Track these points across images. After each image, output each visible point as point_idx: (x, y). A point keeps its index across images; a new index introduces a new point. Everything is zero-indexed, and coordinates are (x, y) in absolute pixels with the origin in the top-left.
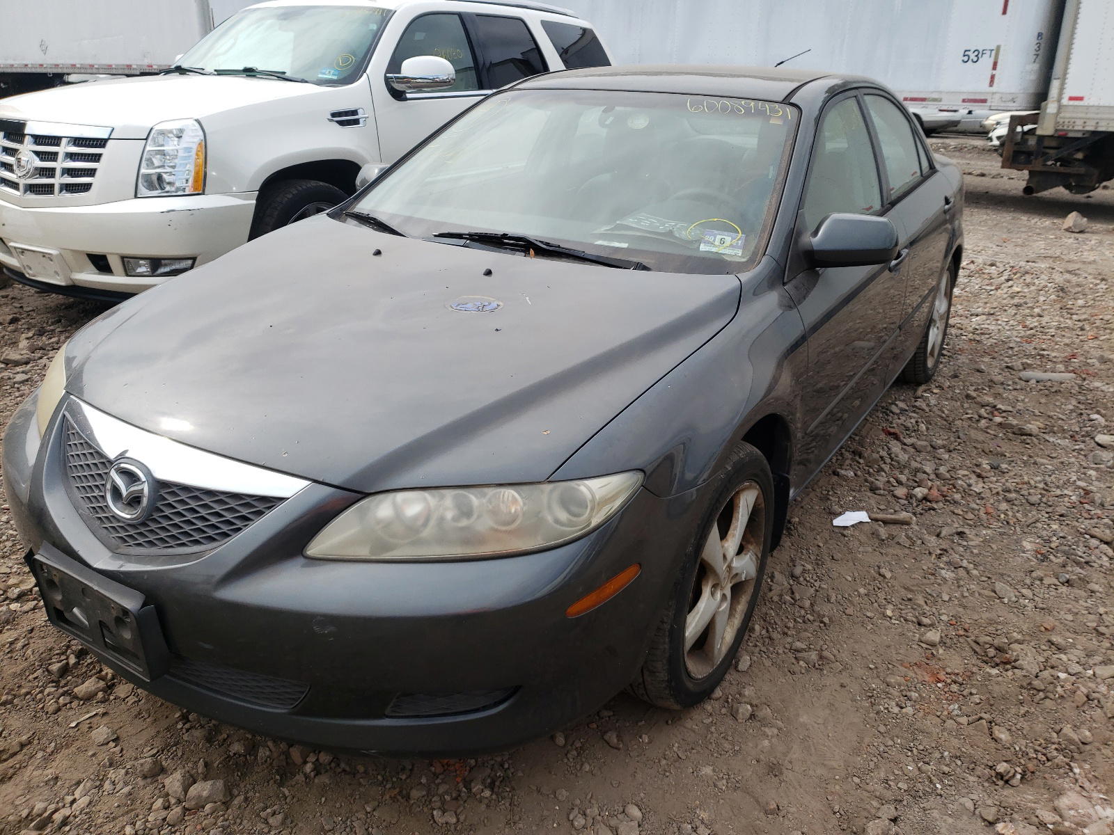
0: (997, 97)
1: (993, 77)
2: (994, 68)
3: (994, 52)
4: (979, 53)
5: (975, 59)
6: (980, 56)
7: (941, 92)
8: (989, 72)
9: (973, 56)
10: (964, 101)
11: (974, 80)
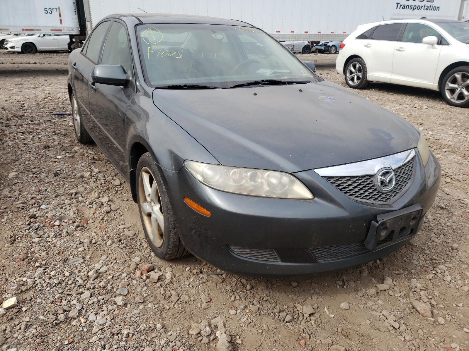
0: (65, 29)
1: (61, 20)
2: (60, 16)
3: (58, 10)
4: (52, 10)
5: (51, 12)
6: (52, 11)
7: (39, 27)
8: (59, 18)
9: (49, 11)
10: (51, 30)
11: (53, 21)
